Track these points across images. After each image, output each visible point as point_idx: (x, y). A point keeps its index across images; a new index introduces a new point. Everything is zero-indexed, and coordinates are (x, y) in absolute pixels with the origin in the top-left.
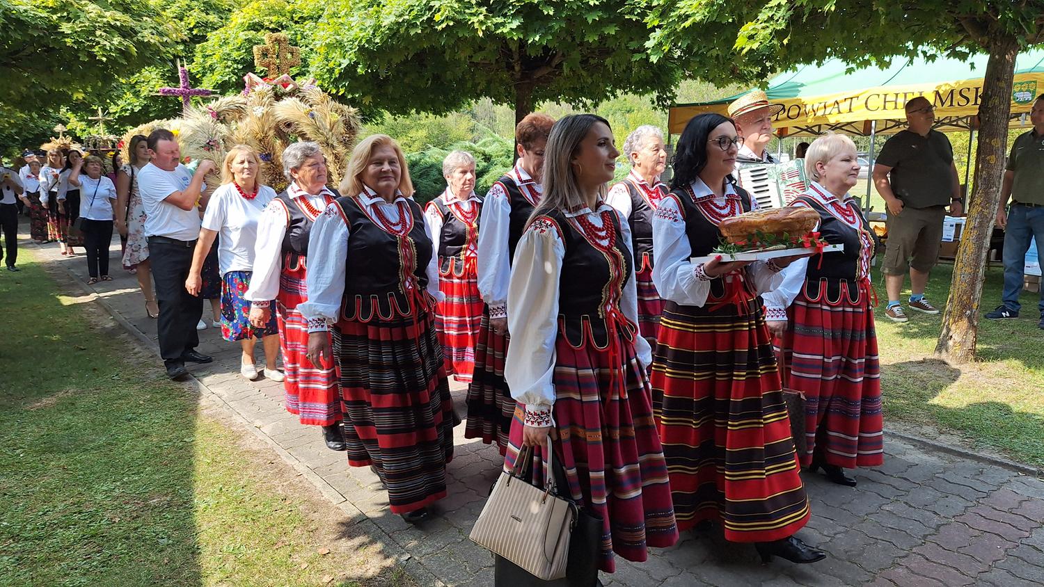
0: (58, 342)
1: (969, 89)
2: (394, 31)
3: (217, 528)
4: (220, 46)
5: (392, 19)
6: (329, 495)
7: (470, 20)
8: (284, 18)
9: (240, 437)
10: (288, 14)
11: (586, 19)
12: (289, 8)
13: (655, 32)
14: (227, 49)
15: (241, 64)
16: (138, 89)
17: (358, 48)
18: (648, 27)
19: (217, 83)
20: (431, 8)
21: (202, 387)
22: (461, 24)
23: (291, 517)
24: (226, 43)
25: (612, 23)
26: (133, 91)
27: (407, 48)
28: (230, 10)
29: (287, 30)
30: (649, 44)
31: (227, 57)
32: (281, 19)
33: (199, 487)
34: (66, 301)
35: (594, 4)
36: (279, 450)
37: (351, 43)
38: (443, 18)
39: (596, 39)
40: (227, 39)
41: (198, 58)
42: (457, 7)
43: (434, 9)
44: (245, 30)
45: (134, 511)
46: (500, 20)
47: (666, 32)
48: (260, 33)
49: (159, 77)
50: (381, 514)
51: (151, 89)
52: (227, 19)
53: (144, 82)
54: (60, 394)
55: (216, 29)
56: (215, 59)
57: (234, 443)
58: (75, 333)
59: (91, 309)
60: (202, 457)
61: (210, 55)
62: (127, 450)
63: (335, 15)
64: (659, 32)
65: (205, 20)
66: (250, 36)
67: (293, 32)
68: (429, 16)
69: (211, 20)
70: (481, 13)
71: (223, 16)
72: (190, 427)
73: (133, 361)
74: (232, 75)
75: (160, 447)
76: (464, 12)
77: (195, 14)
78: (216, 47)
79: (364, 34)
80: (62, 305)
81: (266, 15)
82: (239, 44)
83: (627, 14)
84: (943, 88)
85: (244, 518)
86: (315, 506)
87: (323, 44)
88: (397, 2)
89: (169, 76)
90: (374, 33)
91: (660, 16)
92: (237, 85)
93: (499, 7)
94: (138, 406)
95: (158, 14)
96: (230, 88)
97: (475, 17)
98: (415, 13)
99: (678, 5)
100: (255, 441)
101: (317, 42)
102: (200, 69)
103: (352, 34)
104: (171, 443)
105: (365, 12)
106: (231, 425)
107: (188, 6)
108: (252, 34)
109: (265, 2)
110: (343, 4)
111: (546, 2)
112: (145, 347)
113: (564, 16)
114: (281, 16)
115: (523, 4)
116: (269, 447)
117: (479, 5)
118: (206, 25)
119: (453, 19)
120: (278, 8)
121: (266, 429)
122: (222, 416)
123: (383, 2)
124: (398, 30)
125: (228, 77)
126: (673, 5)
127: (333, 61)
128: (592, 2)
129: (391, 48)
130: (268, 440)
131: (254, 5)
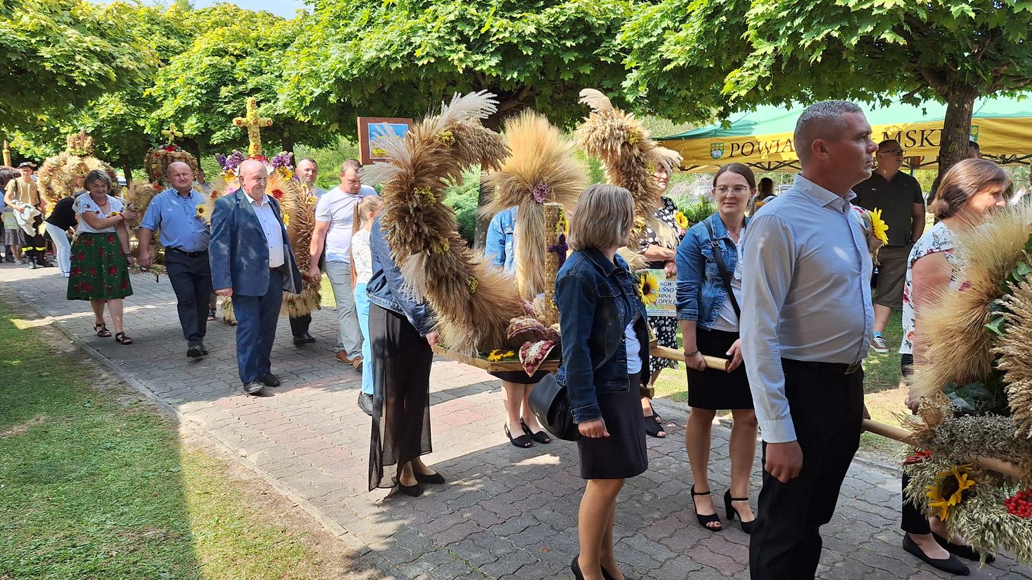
0: (19, 367)
1: (915, 131)
2: (373, 65)
3: (219, 561)
4: (184, 70)
5: (374, 54)
6: (330, 527)
7: (450, 56)
8: (249, 45)
9: (227, 467)
10: (253, 41)
11: (563, 58)
12: (253, 34)
13: (632, 72)
14: (190, 74)
15: (205, 88)
16: (96, 112)
17: (334, 79)
18: (626, 69)
19: (180, 107)
20: (411, 44)
21: (180, 414)
22: (441, 61)
23: (294, 549)
24: (189, 67)
25: (587, 63)
26: (90, 113)
27: (382, 80)
28: (191, 35)
29: (252, 57)
30: (626, 84)
31: (190, 81)
32: (246, 46)
33: (194, 519)
34: (21, 324)
35: (571, 45)
36: (270, 480)
37: (327, 74)
38: (425, 53)
39: (572, 78)
40: (191, 64)
41: (160, 83)
42: (437, 45)
43: (414, 44)
44: (209, 56)
45: (130, 544)
46: (479, 57)
47: (643, 74)
48: (224, 59)
49: (118, 99)
50: (384, 547)
51: (110, 112)
52: (188, 43)
53: (102, 104)
54: (32, 422)
55: (178, 54)
56: (178, 83)
57: (222, 473)
58: (36, 358)
59: (48, 333)
60: (191, 488)
61: (173, 79)
62: (113, 481)
63: (306, 45)
64: (635, 74)
65: (166, 44)
66: (215, 62)
67: (258, 59)
68: (410, 51)
69: (173, 44)
70: (461, 51)
71: (185, 41)
72: (174, 456)
73: (102, 387)
74: (196, 99)
75: (146, 477)
76: (445, 49)
77: (156, 38)
78: (179, 71)
79: (341, 65)
80: (16, 328)
81: (231, 41)
82: (204, 69)
83: (602, 55)
84: (892, 130)
85: (246, 551)
86: (317, 538)
87: (300, 74)
88: (375, 35)
89: (128, 99)
90: (351, 65)
91: (637, 59)
92: (200, 110)
93: (478, 44)
94: (116, 434)
95: (134, 40)
96: (192, 112)
97: (455, 54)
98: (394, 48)
99: (659, 49)
100: (244, 471)
101: (292, 72)
102: (162, 92)
103: (328, 64)
104: (157, 473)
105: (345, 45)
106: (215, 455)
107: (150, 30)
108: (216, 59)
109: (230, 28)
110: (317, 34)
111: (524, 42)
112: (112, 373)
113: (541, 56)
114: (245, 43)
115: (503, 43)
116: (258, 477)
117: (459, 42)
118: (167, 49)
119: (433, 56)
120: (241, 35)
121: (253, 458)
122: (205, 446)
123: (360, 34)
124: (378, 63)
125: (192, 101)
126: (652, 48)
127: (304, 90)
128: (569, 44)
129: (368, 79)
130: (257, 470)
131: (219, 31)
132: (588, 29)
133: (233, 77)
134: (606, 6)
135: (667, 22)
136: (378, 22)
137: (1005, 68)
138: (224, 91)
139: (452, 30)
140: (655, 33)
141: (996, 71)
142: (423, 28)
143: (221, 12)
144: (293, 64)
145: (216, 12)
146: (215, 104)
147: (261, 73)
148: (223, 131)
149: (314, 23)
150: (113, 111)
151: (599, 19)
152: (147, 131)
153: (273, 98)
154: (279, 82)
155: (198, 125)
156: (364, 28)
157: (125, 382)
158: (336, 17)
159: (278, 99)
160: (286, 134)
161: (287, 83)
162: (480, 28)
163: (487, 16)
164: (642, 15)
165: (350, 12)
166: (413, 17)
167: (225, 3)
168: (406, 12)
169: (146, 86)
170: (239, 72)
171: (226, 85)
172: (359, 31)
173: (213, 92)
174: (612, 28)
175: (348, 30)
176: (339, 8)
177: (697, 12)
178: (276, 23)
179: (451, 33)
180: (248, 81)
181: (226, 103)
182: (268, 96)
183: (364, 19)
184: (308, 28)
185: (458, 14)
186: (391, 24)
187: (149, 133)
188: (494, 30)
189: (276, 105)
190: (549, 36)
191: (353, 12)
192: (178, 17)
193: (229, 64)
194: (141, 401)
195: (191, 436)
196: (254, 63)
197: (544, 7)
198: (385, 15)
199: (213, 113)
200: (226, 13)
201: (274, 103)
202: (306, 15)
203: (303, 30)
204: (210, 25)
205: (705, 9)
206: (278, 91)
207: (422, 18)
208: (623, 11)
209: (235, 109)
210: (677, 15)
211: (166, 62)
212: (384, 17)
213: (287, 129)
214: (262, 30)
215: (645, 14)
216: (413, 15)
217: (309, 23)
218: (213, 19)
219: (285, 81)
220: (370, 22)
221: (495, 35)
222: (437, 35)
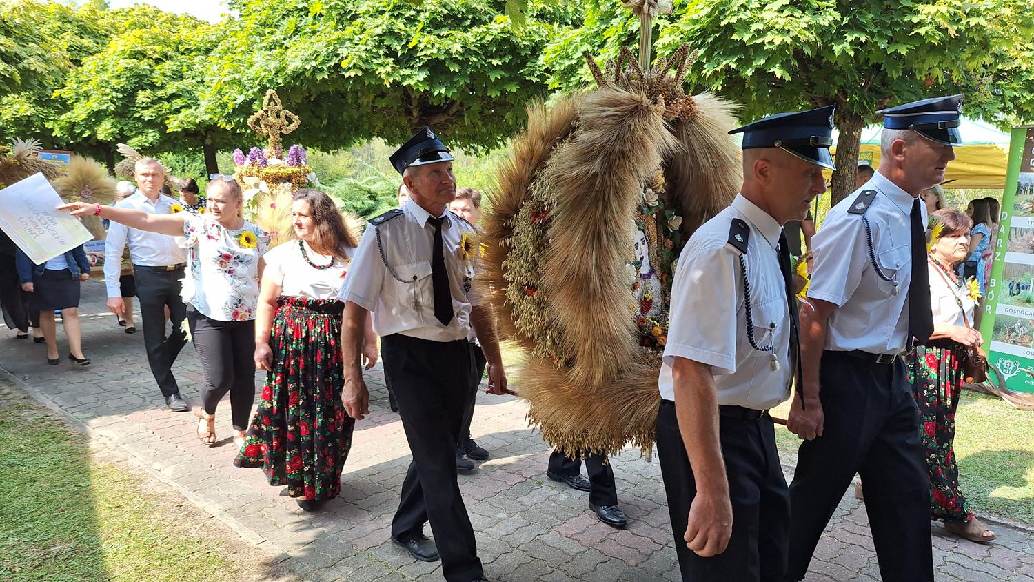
2: (298, 75)
4: (98, 72)
5: (300, 64)
6: (247, 536)
7: (377, 69)
8: (169, 48)
9: (140, 481)
10: (173, 45)
11: (489, 76)
12: (174, 38)
14: (105, 76)
15: (121, 92)
17: (259, 87)
18: (549, 89)
19: (93, 110)
20: (337, 55)
21: (90, 429)
22: (369, 73)
23: (210, 559)
24: (104, 69)
25: (513, 81)
27: (309, 90)
28: (106, 36)
29: (172, 61)
31: (104, 84)
32: (166, 49)
33: (105, 532)
35: (497, 64)
36: (186, 492)
37: (251, 81)
38: (351, 66)
39: (498, 95)
40: (105, 66)
41: (71, 84)
42: (365, 57)
43: (341, 56)
44: (126, 58)
45: (35, 559)
46: (407, 72)
48: (142, 62)
49: (24, 100)
50: (303, 554)
51: (15, 113)
52: (103, 44)
53: (6, 104)
55: (92, 54)
56: (91, 86)
57: (135, 487)
60: (102, 502)
61: (85, 81)
62: (16, 497)
63: (229, 51)
65: (79, 44)
66: (133, 65)
67: (179, 64)
68: (336, 62)
69: (86, 44)
70: (388, 64)
71: (100, 41)
72: (83, 470)
74: (110, 103)
75: (53, 493)
76: (372, 62)
77: (68, 37)
78: (93, 73)
79: (266, 73)
81: (150, 44)
82: (119, 72)
83: (527, 75)
85: (159, 562)
86: (234, 547)
87: (222, 81)
88: (302, 45)
89: (35, 100)
90: (276, 74)
91: (560, 79)
92: (115, 114)
93: (406, 58)
94: (19, 450)
95: (43, 40)
96: (107, 116)
97: (383, 67)
98: (321, 58)
99: (578, 72)
100: (158, 484)
101: (214, 78)
102: (73, 94)
103: (253, 72)
104: (65, 489)
105: (269, 53)
106: (128, 469)
107: (61, 28)
108: (133, 63)
109: (148, 30)
110: (241, 41)
111: (451, 59)
112: (15, 387)
113: (469, 73)
114: (165, 46)
115: (430, 58)
116: (173, 490)
117: (386, 55)
118: (80, 49)
119: (360, 68)
120: (162, 38)
121: (168, 472)
122: (117, 460)
123: (286, 43)
124: (303, 73)
125: (106, 105)
126: (571, 70)
127: (227, 96)
128: (495, 62)
129: (294, 88)
130: (173, 483)
131: (137, 32)
132: (514, 49)
133: (151, 81)
134: (531, 28)
135: (586, 47)
136: (305, 31)
137: (888, 100)
138: (142, 97)
139: (379, 44)
140: (575, 56)
141: (880, 103)
142: (351, 40)
143: (140, 13)
144: (215, 70)
145: (134, 13)
146: (132, 109)
147: (182, 77)
148: (140, 137)
149: (239, 29)
150: (18, 112)
151: (525, 40)
152: (56, 133)
153: (194, 104)
154: (201, 88)
155: (112, 130)
156: (290, 37)
157: (30, 396)
158: (261, 25)
159: (199, 105)
160: (208, 142)
161: (209, 89)
162: (408, 42)
163: (415, 32)
164: (563, 38)
165: (276, 20)
166: (340, 29)
167: (144, 4)
168: (333, 24)
169: (56, 87)
170: (158, 76)
171: (143, 89)
172: (285, 39)
173: (129, 96)
174: (536, 50)
175: (273, 38)
176: (264, 15)
177: (613, 38)
178: (199, 27)
179: (379, 46)
180: (167, 86)
181: (143, 109)
182: (189, 102)
183: (290, 28)
184: (232, 33)
185: (385, 28)
186: (318, 34)
187: (59, 136)
188: (421, 46)
189: (197, 111)
190: (476, 54)
191: (279, 20)
192: (92, 17)
193: (148, 67)
194: (47, 416)
195: (101, 451)
196: (175, 68)
197: (470, 26)
198: (313, 24)
199: (129, 118)
200: (145, 14)
201: (195, 110)
202: (231, 20)
203: (227, 36)
204: (127, 26)
205: (620, 36)
206: (199, 98)
207: (349, 29)
208: (547, 33)
209: (154, 115)
210: (595, 40)
211: (77, 63)
212: (311, 27)
213: (209, 136)
214: (184, 34)
215: (567, 38)
216: (341, 26)
217: (233, 29)
218: (131, 20)
219: (208, 86)
220: (297, 31)
221: (422, 50)
222: (364, 47)
